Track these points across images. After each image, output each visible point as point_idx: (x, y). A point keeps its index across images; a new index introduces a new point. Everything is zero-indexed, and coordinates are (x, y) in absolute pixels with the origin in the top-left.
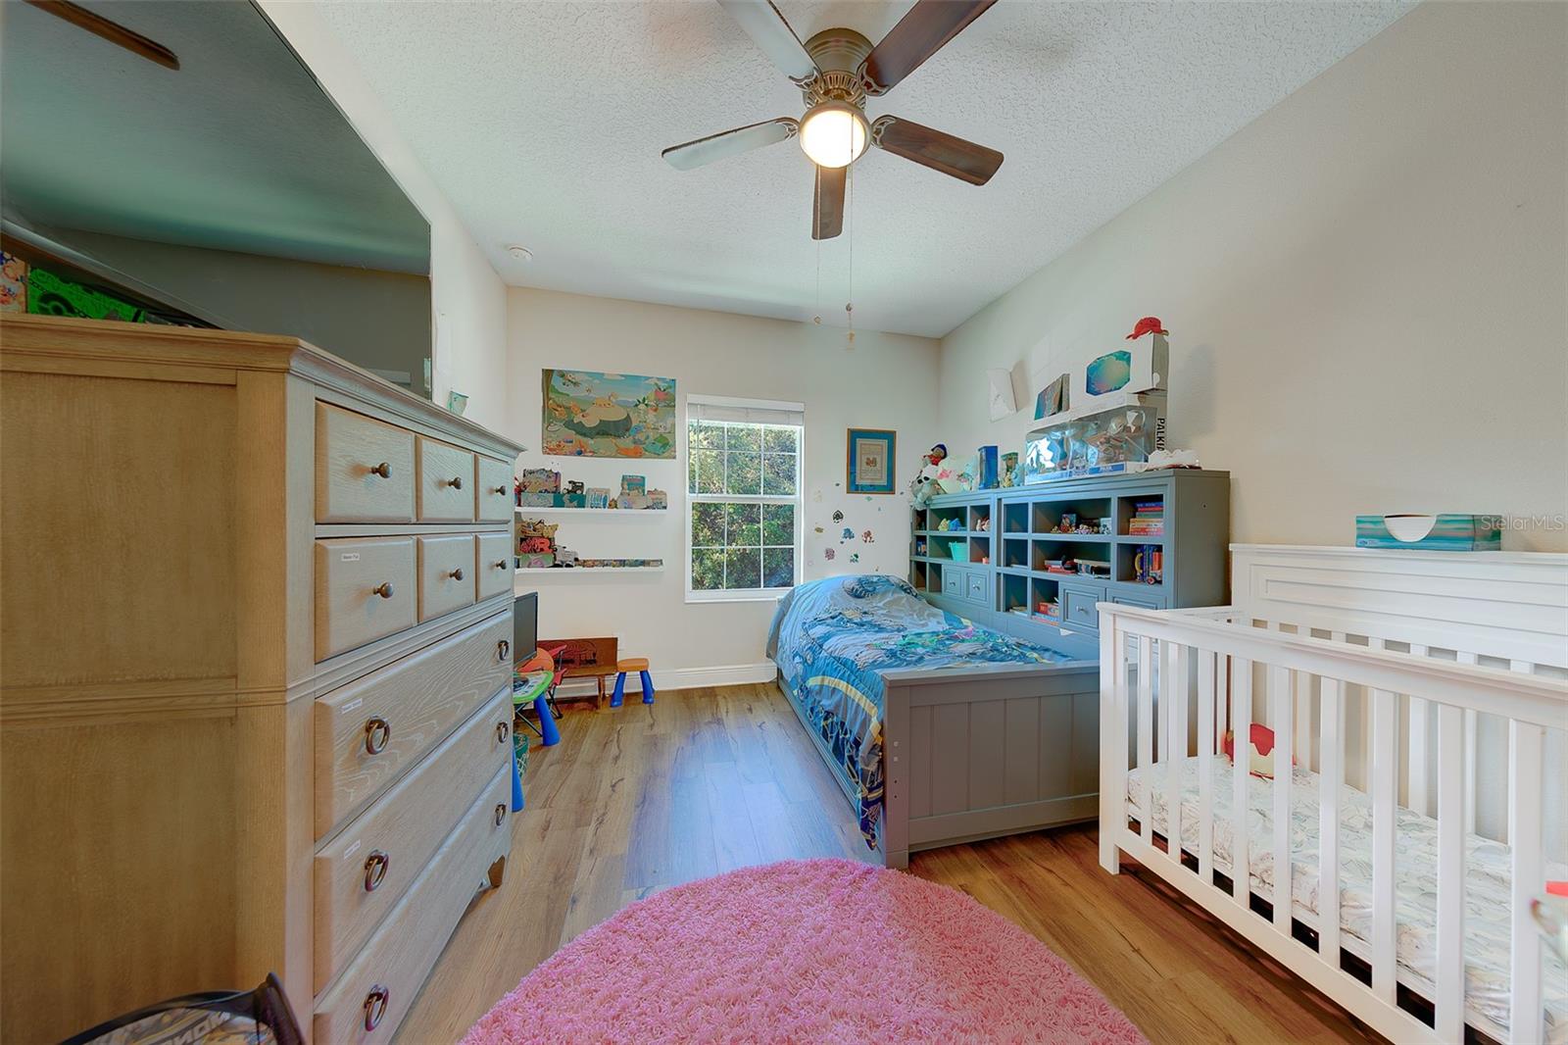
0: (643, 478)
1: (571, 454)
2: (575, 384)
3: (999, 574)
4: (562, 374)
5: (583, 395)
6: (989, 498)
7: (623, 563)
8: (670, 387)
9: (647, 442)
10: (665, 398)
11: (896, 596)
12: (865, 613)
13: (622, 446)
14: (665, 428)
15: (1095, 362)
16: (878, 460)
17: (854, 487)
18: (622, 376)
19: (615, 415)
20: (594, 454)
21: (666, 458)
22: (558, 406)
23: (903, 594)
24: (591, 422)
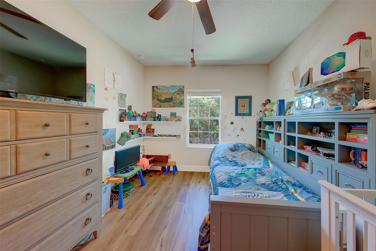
0: (176, 113)
1: (158, 107)
2: (159, 89)
3: (284, 148)
4: (156, 87)
5: (161, 92)
6: (281, 119)
7: (170, 136)
8: (183, 88)
9: (177, 103)
10: (181, 91)
11: (246, 151)
12: (234, 157)
13: (171, 104)
14: (181, 99)
15: (325, 60)
16: (246, 105)
17: (237, 114)
18: (170, 86)
19: (169, 96)
20: (164, 107)
21: (182, 107)
22: (156, 95)
23: (249, 151)
24: (163, 99)
